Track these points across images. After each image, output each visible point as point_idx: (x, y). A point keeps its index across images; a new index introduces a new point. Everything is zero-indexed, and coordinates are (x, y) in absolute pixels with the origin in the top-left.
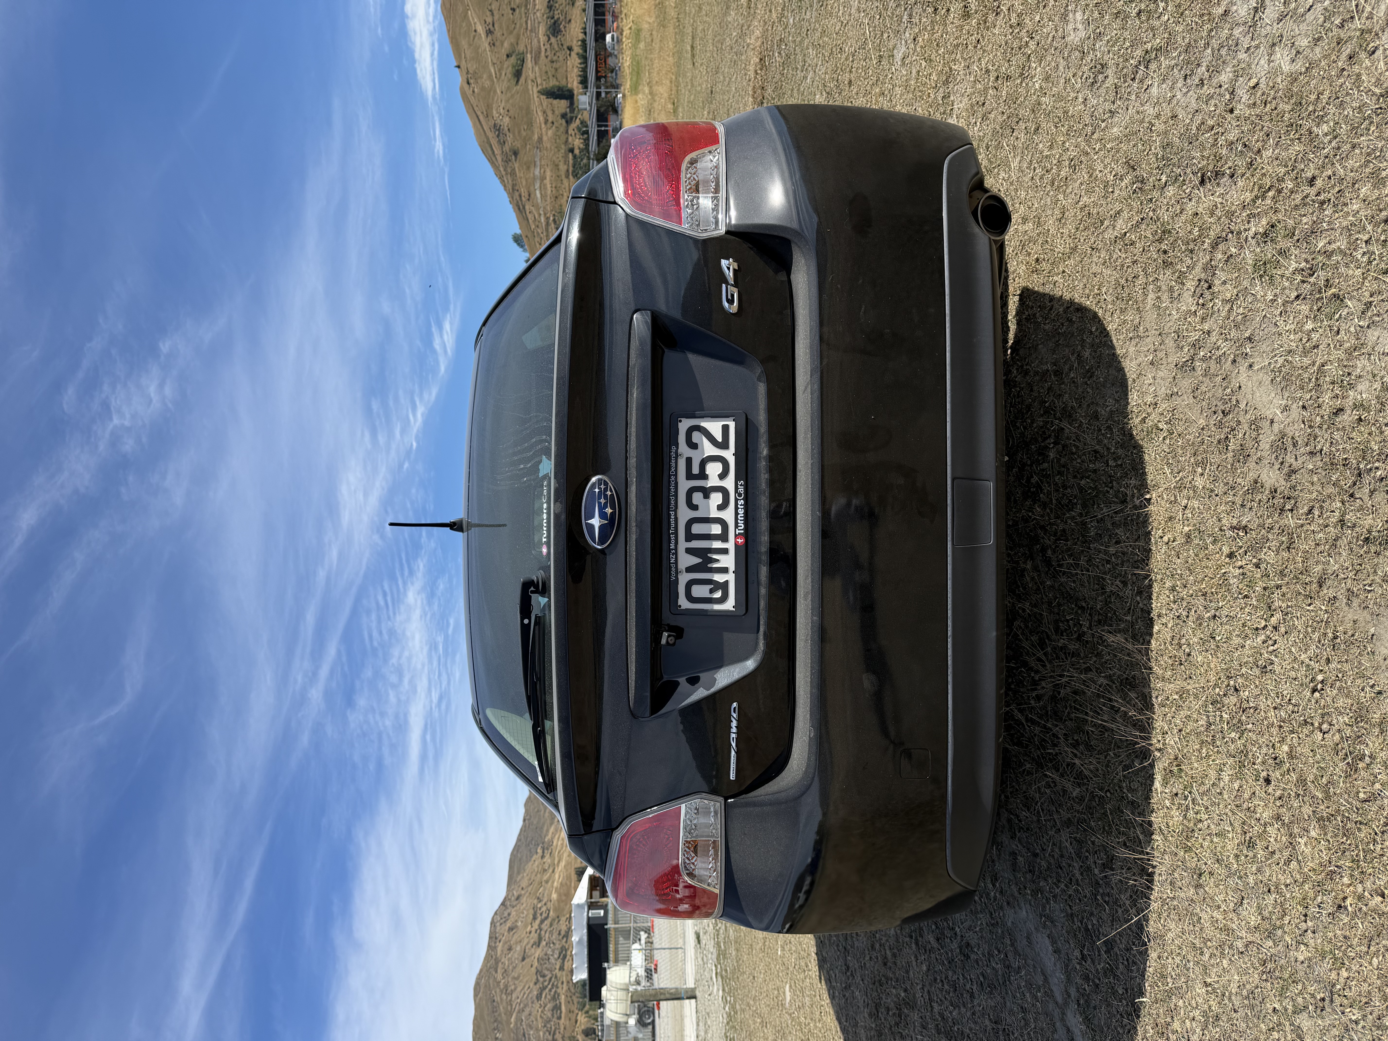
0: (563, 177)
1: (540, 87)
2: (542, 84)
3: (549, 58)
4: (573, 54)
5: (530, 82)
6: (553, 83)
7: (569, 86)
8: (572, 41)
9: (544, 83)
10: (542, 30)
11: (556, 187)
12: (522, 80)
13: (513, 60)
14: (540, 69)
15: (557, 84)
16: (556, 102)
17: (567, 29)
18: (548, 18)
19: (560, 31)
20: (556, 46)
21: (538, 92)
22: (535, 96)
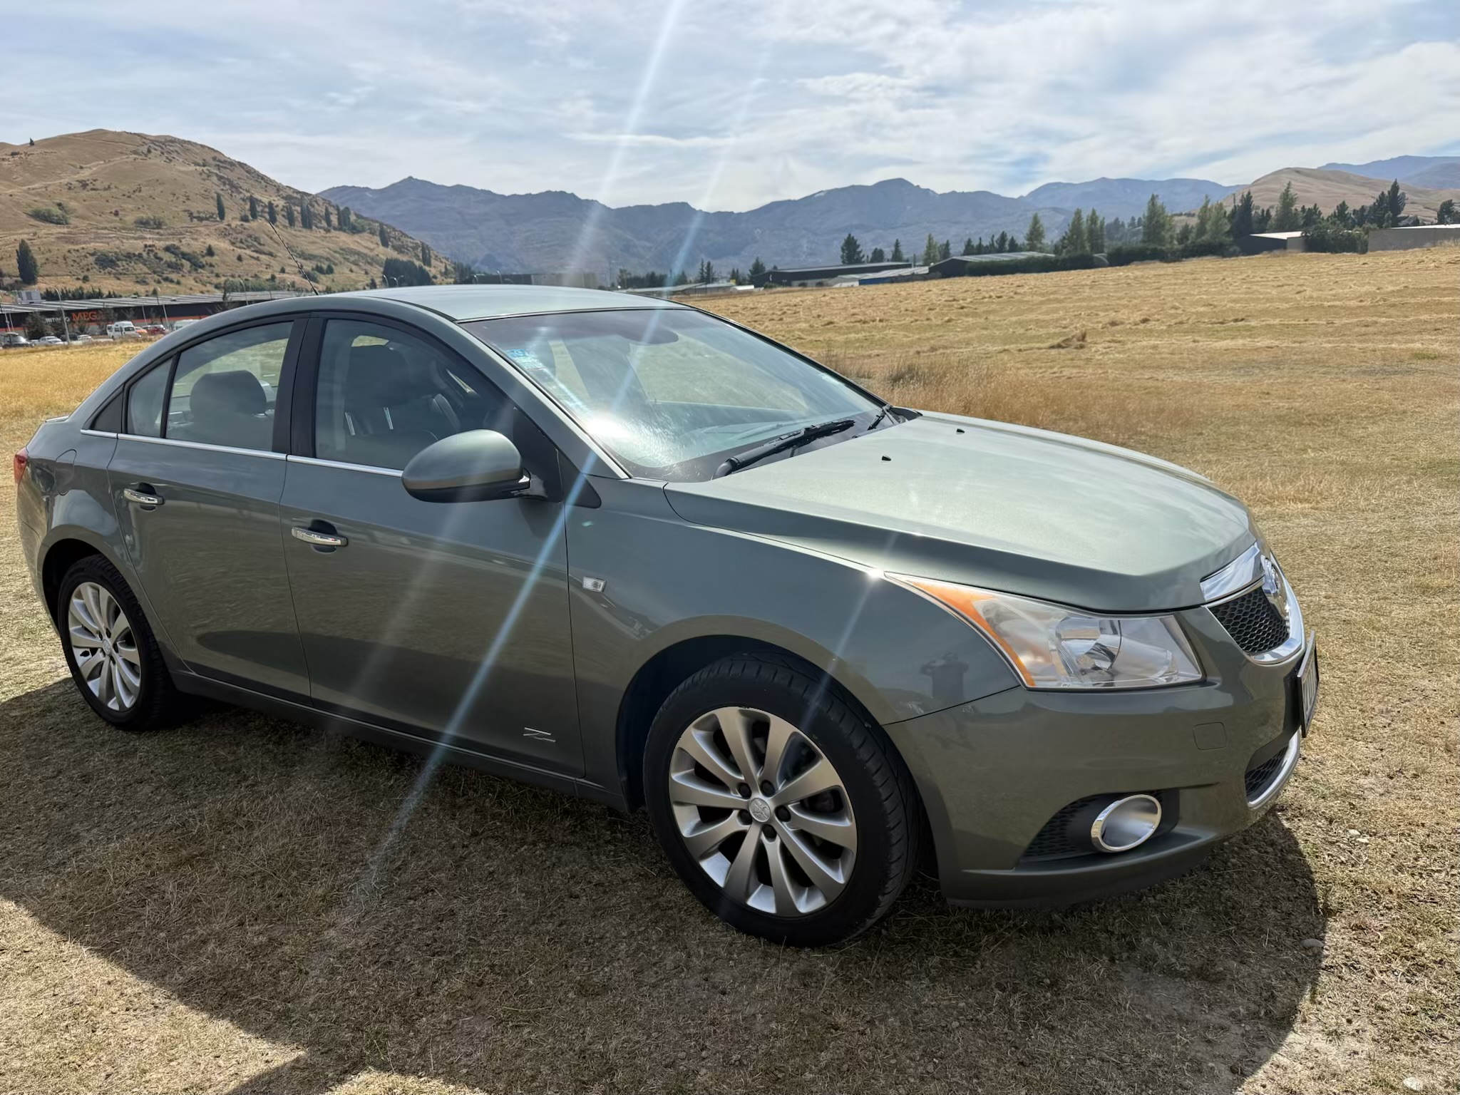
1: (28, 242)
2: (33, 245)
3: (68, 255)
4: (79, 284)
5: (33, 230)
6: (39, 259)
7: (39, 279)
8: (95, 281)
9: (36, 248)
10: (100, 246)
12: (33, 222)
13: (56, 211)
14: (52, 243)
15: (39, 264)
16: (14, 261)
17: (107, 276)
18: (116, 253)
19: (104, 268)
20: (84, 262)
21: (23, 241)
22: (16, 237)
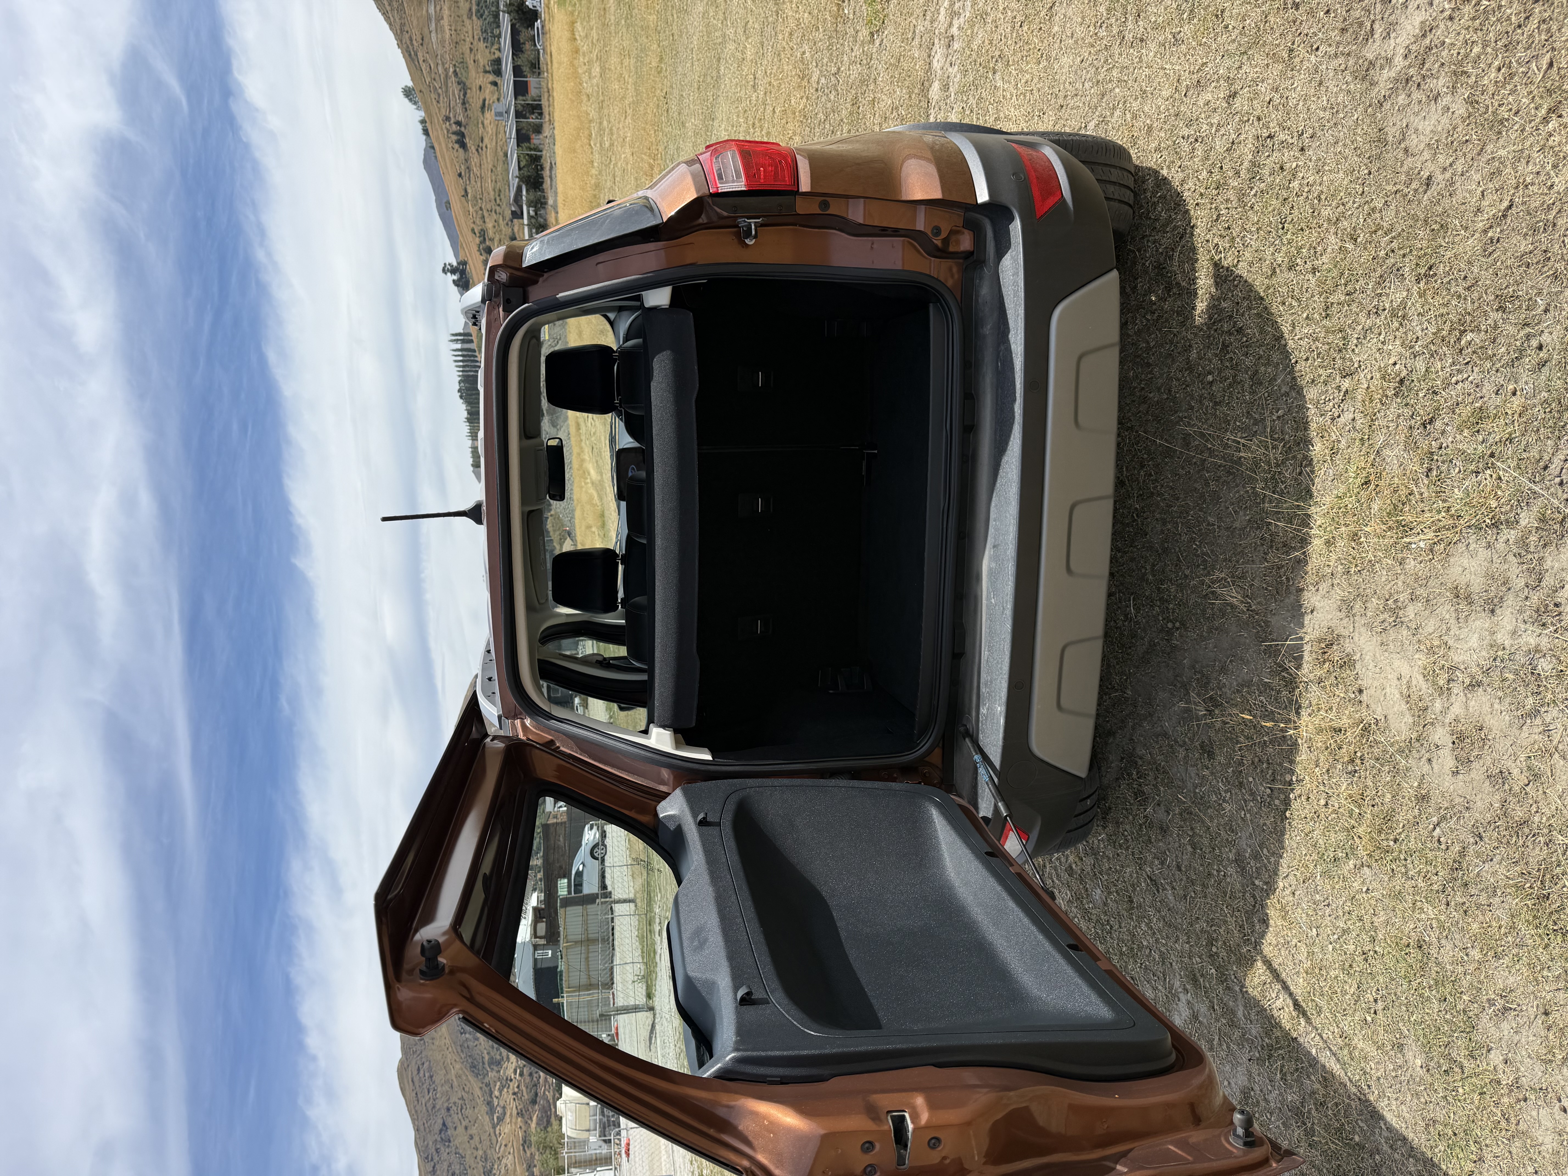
0: (465, 17)
11: (455, 30)
